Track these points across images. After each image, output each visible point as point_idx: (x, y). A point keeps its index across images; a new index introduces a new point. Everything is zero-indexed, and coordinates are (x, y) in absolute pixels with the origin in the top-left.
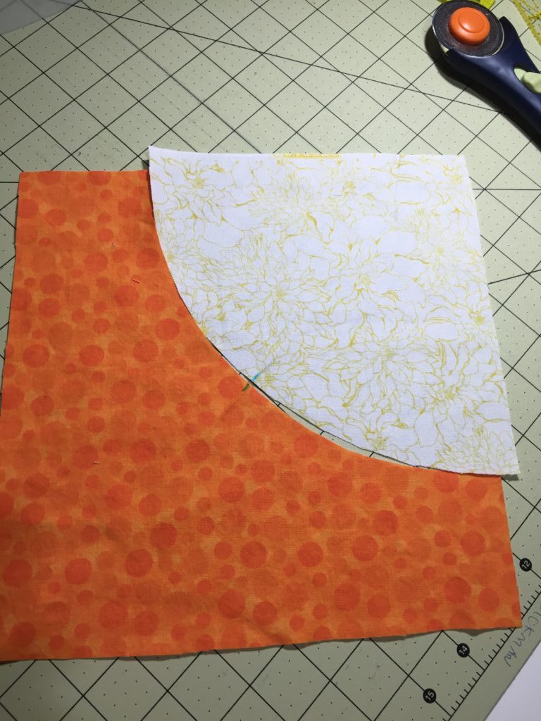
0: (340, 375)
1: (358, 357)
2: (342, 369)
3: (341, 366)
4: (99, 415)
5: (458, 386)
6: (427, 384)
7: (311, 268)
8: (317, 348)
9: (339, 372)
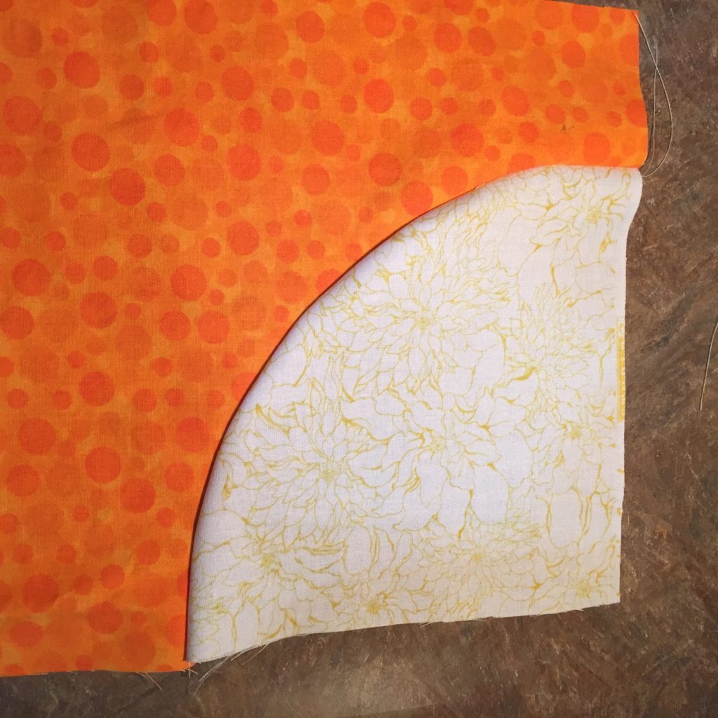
0: (303, 403)
1: (326, 429)
2: (311, 407)
3: (315, 406)
4: (296, 104)
5: (281, 572)
6: (285, 527)
7: (457, 369)
8: (342, 372)
9: (307, 401)
